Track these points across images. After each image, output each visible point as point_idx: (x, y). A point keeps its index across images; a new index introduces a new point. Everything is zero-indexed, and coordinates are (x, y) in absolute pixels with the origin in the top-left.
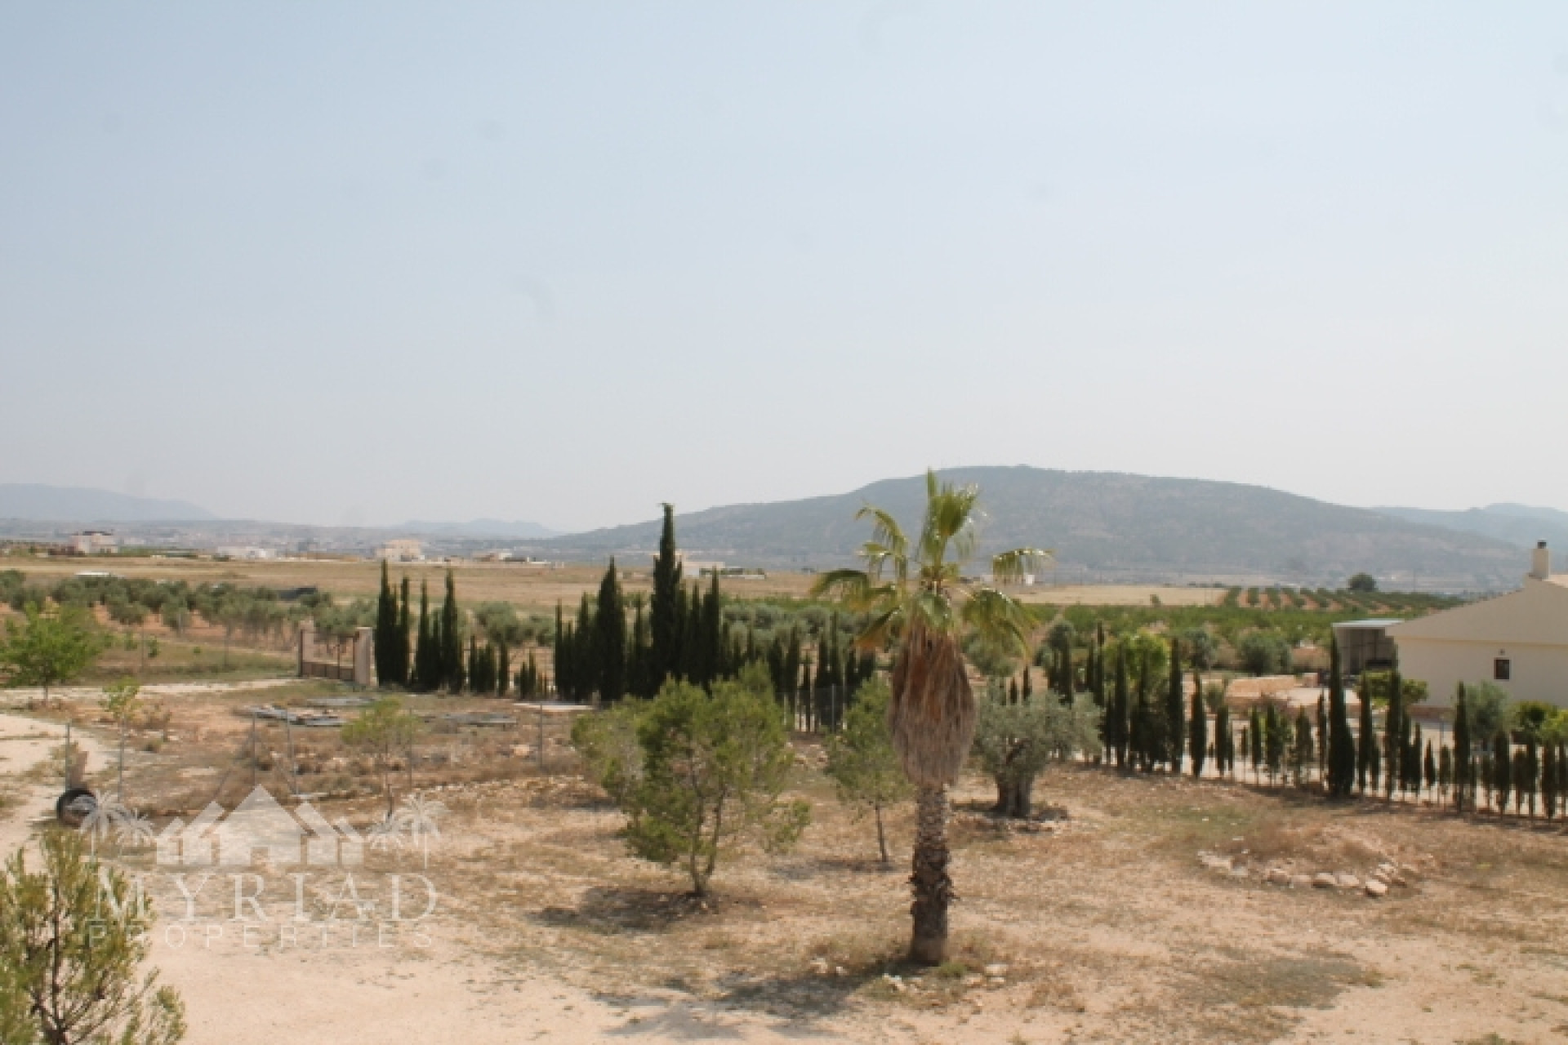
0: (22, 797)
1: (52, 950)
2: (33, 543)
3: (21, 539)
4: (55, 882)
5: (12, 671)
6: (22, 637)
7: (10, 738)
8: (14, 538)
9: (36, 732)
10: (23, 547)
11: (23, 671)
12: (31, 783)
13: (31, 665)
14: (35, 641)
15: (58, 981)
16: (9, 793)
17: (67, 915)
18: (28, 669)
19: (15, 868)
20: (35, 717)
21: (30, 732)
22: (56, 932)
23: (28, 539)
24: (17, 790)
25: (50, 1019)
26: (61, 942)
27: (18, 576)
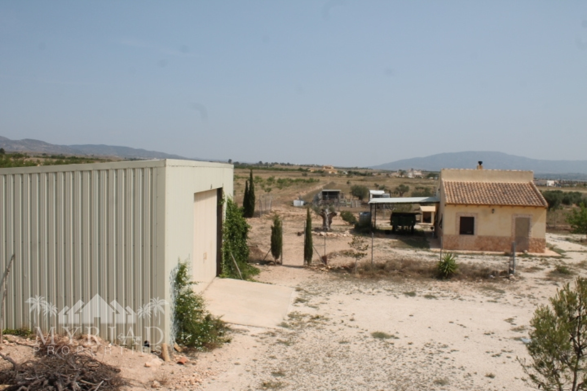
0: (577, 272)
1: (578, 320)
2: (585, 182)
3: (581, 181)
4: (580, 296)
5: (575, 227)
6: (579, 215)
7: (574, 251)
8: (578, 181)
9: (583, 250)
10: (581, 184)
11: (579, 228)
12: (580, 268)
13: (582, 226)
14: (584, 217)
15: (580, 331)
16: (571, 270)
17: (584, 308)
18: (580, 227)
19: (566, 289)
20: (583, 245)
21: (581, 250)
22: (580, 314)
23: (583, 181)
24: (575, 269)
25: (577, 344)
26: (581, 317)
27: (579, 194)
